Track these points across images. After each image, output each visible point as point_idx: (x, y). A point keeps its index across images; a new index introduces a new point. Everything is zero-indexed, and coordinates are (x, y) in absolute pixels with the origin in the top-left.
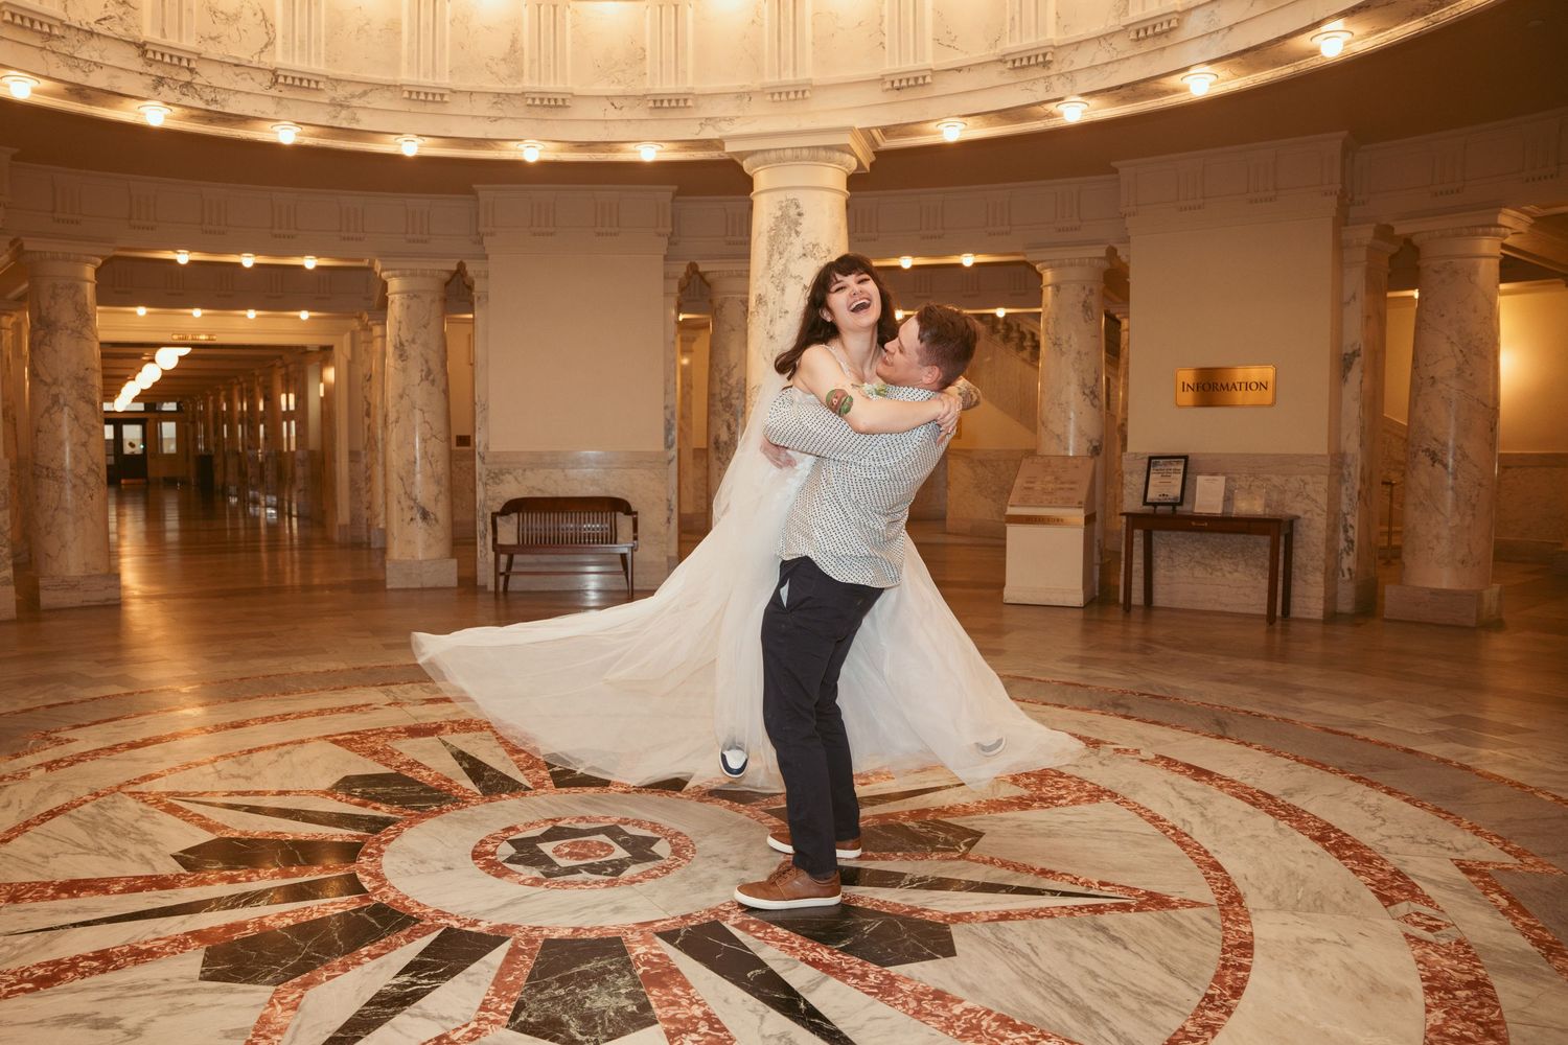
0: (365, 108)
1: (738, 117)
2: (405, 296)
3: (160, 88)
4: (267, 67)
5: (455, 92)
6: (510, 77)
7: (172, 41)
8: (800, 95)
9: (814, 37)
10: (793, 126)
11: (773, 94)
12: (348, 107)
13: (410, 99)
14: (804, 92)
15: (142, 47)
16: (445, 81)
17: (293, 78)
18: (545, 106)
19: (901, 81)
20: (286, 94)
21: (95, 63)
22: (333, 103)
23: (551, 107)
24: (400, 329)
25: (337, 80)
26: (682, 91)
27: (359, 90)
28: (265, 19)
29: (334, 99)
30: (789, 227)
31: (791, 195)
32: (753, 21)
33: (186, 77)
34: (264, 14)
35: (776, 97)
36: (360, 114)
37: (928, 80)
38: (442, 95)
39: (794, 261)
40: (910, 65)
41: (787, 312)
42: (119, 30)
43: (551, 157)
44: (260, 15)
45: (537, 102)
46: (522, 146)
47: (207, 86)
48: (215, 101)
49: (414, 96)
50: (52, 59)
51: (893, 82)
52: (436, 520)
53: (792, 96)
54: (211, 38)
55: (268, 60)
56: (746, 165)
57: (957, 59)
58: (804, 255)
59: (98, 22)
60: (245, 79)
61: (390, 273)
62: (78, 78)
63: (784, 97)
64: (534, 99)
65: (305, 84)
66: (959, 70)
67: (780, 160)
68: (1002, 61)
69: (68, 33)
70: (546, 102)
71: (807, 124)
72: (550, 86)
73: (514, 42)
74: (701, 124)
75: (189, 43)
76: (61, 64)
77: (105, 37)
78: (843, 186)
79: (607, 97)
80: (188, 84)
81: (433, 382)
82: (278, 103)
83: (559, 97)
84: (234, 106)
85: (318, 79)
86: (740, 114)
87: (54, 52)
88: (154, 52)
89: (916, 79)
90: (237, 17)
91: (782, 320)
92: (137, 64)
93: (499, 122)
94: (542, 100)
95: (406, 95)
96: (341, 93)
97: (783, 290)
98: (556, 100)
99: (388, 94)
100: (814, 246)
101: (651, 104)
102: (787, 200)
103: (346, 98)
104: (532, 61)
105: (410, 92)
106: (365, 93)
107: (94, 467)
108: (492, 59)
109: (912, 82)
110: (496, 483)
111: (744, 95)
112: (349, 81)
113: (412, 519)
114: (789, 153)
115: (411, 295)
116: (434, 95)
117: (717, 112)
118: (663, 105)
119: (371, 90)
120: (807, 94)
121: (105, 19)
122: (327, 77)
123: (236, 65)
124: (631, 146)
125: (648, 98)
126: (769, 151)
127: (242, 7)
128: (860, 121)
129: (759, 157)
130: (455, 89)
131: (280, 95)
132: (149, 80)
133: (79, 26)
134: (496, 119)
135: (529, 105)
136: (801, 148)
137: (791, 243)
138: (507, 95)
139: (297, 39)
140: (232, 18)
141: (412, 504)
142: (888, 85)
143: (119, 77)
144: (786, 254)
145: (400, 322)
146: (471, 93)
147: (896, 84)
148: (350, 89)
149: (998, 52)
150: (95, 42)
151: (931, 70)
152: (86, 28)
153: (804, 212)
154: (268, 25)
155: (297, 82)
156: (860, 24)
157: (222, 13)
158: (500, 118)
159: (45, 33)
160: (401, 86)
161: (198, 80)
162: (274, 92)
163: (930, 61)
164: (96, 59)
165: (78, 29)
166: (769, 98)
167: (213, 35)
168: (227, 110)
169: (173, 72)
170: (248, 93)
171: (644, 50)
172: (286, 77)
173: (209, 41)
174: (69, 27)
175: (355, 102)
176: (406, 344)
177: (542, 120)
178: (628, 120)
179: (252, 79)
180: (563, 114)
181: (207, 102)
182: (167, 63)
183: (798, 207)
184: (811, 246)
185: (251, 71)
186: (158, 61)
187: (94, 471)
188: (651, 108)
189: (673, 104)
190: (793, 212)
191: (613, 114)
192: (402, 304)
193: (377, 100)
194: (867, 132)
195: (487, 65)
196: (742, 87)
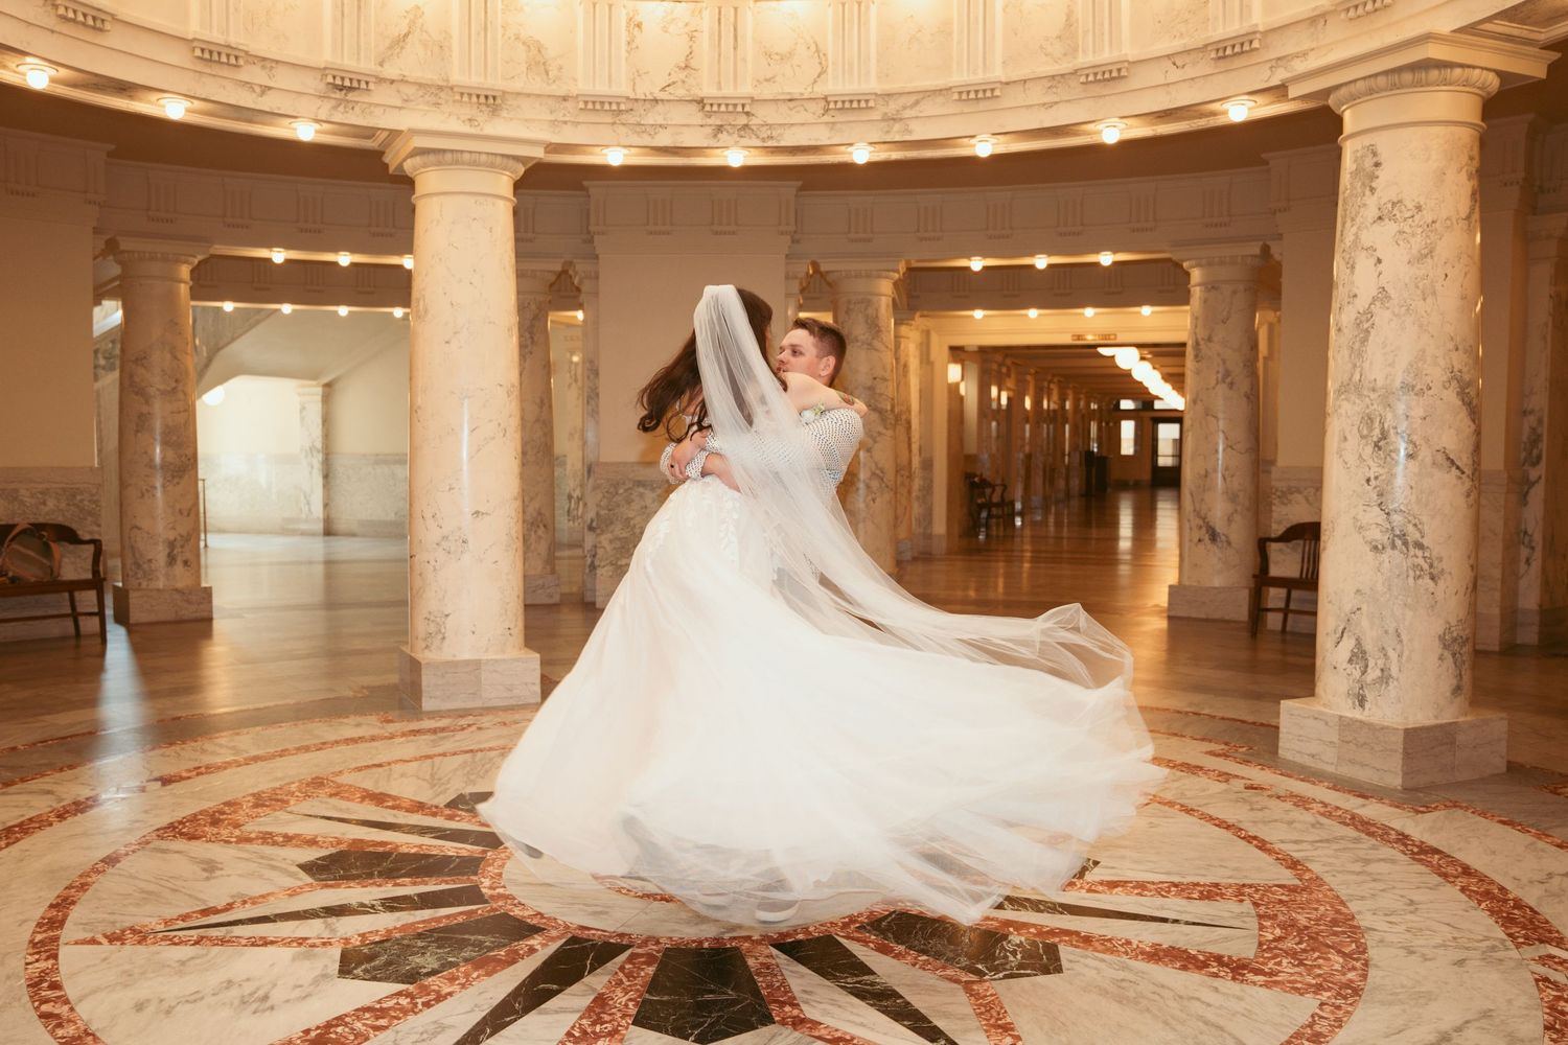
0: (917, 117)
1: (1313, 49)
2: (1203, 288)
3: (720, 135)
4: (819, 96)
5: (1007, 83)
6: (1065, 55)
7: (728, 90)
11: (1347, 10)
12: (901, 119)
13: (960, 100)
15: (701, 102)
16: (998, 73)
17: (843, 102)
18: (1102, 81)
20: (840, 118)
21: (660, 126)
22: (886, 119)
23: (1107, 80)
24: (1196, 327)
25: (888, 95)
26: (1242, 32)
27: (912, 99)
28: (818, 51)
29: (886, 114)
30: (1363, 184)
33: (743, 120)
34: (817, 45)
35: (1351, 13)
36: (913, 125)
38: (993, 90)
39: (1367, 227)
41: (1355, 296)
42: (680, 92)
44: (813, 48)
45: (1091, 78)
47: (763, 125)
48: (771, 138)
49: (964, 96)
50: (622, 130)
52: (1229, 543)
54: (767, 80)
55: (821, 90)
58: (1380, 218)
59: (663, 89)
60: (798, 112)
61: (1194, 262)
62: (647, 141)
64: (1087, 76)
65: (855, 105)
67: (1353, 96)
69: (635, 106)
70: (1099, 77)
72: (1106, 55)
73: (1069, 15)
74: (1271, 67)
75: (746, 89)
76: (630, 132)
77: (668, 101)
79: (1168, 56)
80: (746, 126)
81: (1231, 385)
82: (832, 129)
83: (1113, 68)
84: (789, 140)
85: (867, 98)
86: (1314, 45)
87: (624, 124)
88: (712, 105)
90: (791, 54)
91: (1351, 307)
92: (697, 117)
93: (1055, 107)
94: (1096, 74)
95: (956, 96)
96: (893, 107)
97: (1353, 267)
98: (1110, 72)
99: (940, 99)
100: (1394, 204)
101: (1213, 55)
102: (1363, 149)
103: (898, 111)
104: (1086, 33)
105: (960, 93)
106: (917, 103)
107: (878, 472)
108: (1047, 39)
110: (1283, 503)
111: (1316, 20)
112: (901, 94)
113: (1200, 540)
114: (1361, 85)
115: (1210, 287)
116: (984, 91)
117: (1289, 48)
118: (1230, 52)
119: (923, 98)
121: (669, 86)
122: (876, 94)
123: (790, 100)
125: (1209, 48)
126: (1343, 85)
127: (796, 44)
129: (1343, 91)
130: (1004, 80)
131: (832, 120)
132: (709, 130)
133: (643, 97)
134: (1052, 105)
135: (1084, 83)
136: (1376, 75)
137: (1365, 205)
138: (1062, 75)
139: (846, 61)
140: (784, 58)
141: (1201, 522)
143: (681, 133)
144: (1359, 220)
145: (1197, 318)
146: (1025, 81)
148: (903, 101)
150: (660, 107)
152: (650, 97)
153: (1382, 161)
154: (821, 55)
155: (847, 105)
157: (777, 54)
158: (1056, 103)
159: (614, 111)
160: (950, 88)
161: (754, 121)
162: (827, 118)
164: (660, 121)
165: (645, 100)
166: (1342, 16)
167: (768, 77)
168: (783, 144)
169: (731, 119)
170: (803, 124)
172: (836, 102)
173: (765, 83)
174: (636, 100)
175: (907, 113)
176: (1202, 343)
177: (1100, 97)
178: (1192, 79)
179: (806, 110)
180: (1122, 86)
181: (763, 140)
182: (723, 112)
183: (1375, 154)
184: (1389, 206)
185: (803, 102)
186: (715, 112)
187: (878, 475)
188: (1214, 59)
189: (1237, 49)
190: (1369, 163)
191: (1175, 75)
192: (1200, 298)
193: (929, 108)
195: (1041, 47)
196: (1314, 9)
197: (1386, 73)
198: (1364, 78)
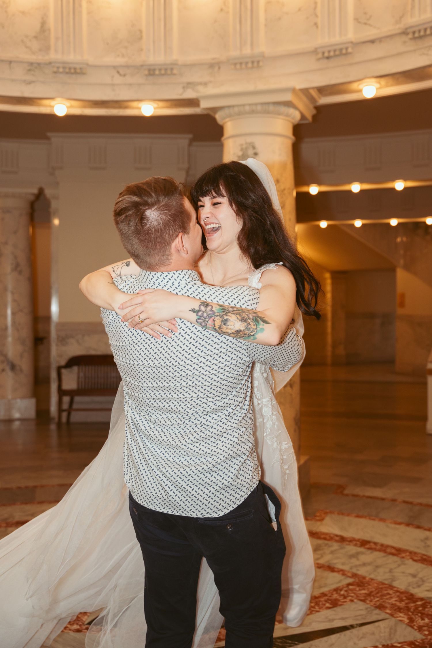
1: (211, 82)
8: (255, 64)
9: (266, 20)
10: (250, 87)
11: (235, 64)
14: (258, 62)
18: (67, 73)
19: (329, 52)
23: (72, 73)
26: (169, 62)
31: (249, 139)
32: (222, 10)
35: (238, 66)
37: (350, 50)
40: (337, 39)
43: (77, 111)
45: (61, 70)
46: (52, 103)
51: (323, 53)
53: (250, 65)
56: (218, 117)
57: (371, 33)
63: (244, 66)
64: (58, 68)
66: (373, 42)
67: (240, 114)
68: (405, 33)
70: (67, 70)
71: (261, 86)
72: (72, 58)
73: (43, 24)
74: (184, 87)
78: (289, 132)
79: (114, 67)
83: (78, 66)
86: (212, 79)
89: (341, 50)
93: (33, 85)
94: (64, 68)
98: (75, 69)
101: (146, 72)
102: (246, 143)
104: (57, 39)
108: (27, 36)
109: (337, 53)
111: (214, 65)
114: (247, 108)
117: (195, 78)
118: (155, 73)
120: (261, 64)
124: (135, 104)
125: (145, 68)
126: (233, 106)
128: (300, 84)
129: (227, 111)
134: (30, 83)
135: (55, 72)
136: (256, 104)
138: (39, 64)
142: (320, 55)
146: (10, 62)
147: (326, 54)
149: (401, 26)
151: (352, 43)
153: (258, 153)
156: (300, 10)
158: (33, 82)
163: (351, 35)
166: (233, 67)
171: (141, 31)
177: (65, 83)
178: (130, 85)
180: (80, 80)
183: (254, 148)
188: (146, 75)
189: (163, 72)
190: (250, 153)
191: (118, 79)
194: (305, 91)
195: (22, 41)
196: (213, 59)
197: (262, 104)
198: (250, 105)
